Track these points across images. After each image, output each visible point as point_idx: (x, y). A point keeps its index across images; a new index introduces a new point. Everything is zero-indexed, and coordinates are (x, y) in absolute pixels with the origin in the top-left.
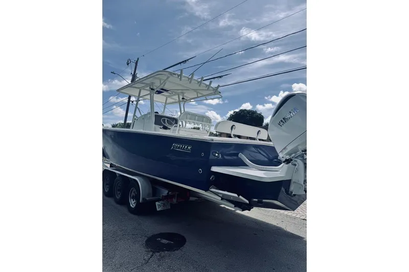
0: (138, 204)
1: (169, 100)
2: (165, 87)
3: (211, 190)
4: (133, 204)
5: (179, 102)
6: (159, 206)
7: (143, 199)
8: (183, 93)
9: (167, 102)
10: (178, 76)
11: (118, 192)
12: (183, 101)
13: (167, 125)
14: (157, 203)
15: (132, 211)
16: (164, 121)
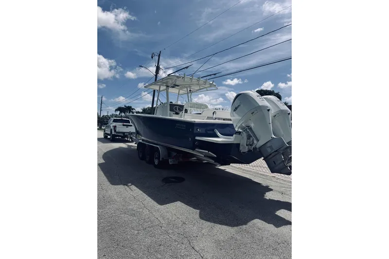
0: (159, 162)
1: (181, 92)
2: (177, 83)
3: (197, 150)
4: (156, 162)
5: (188, 93)
6: (171, 162)
7: (162, 158)
8: (190, 87)
9: (180, 92)
10: (183, 78)
11: (148, 156)
12: (190, 93)
13: (177, 111)
14: (169, 160)
15: (156, 166)
16: (176, 108)
